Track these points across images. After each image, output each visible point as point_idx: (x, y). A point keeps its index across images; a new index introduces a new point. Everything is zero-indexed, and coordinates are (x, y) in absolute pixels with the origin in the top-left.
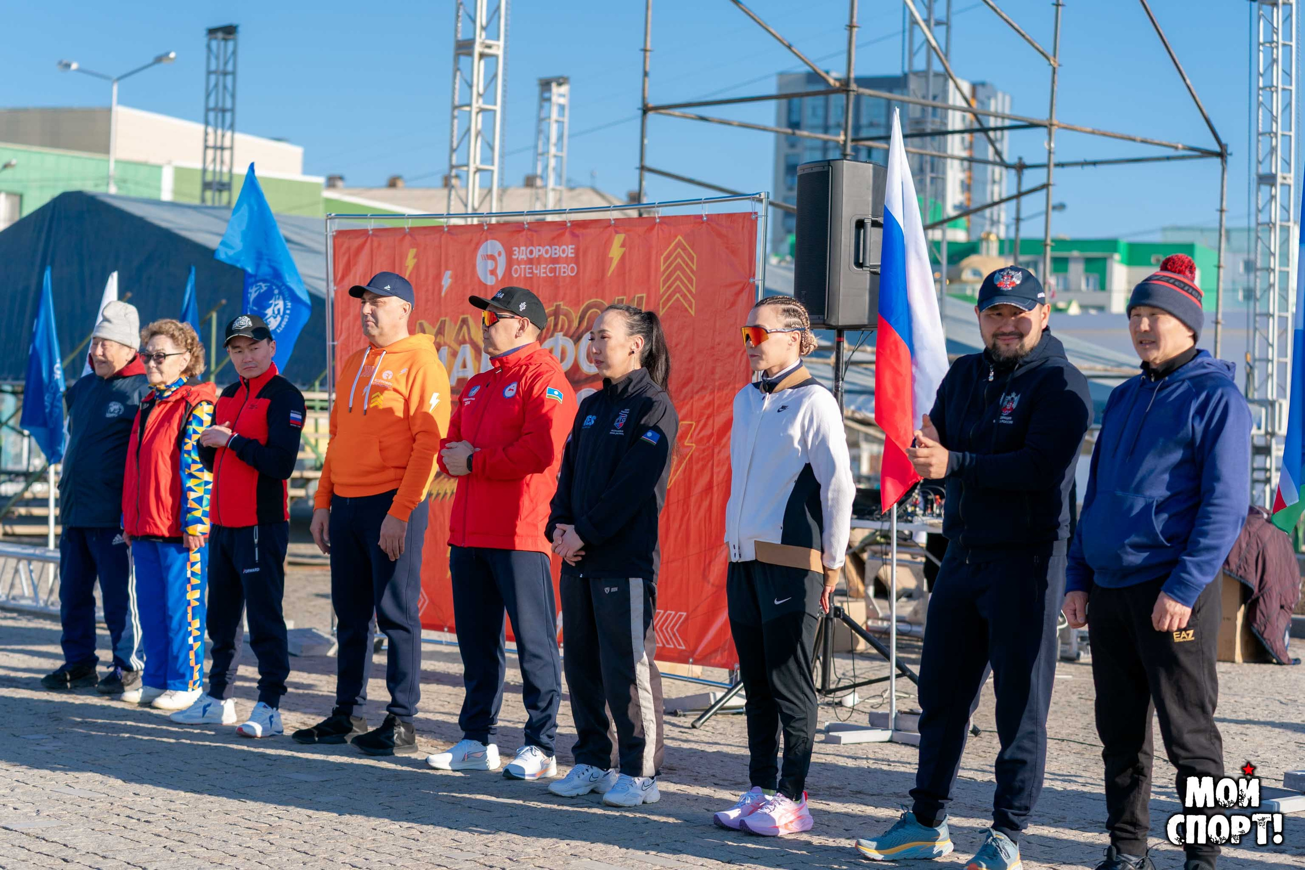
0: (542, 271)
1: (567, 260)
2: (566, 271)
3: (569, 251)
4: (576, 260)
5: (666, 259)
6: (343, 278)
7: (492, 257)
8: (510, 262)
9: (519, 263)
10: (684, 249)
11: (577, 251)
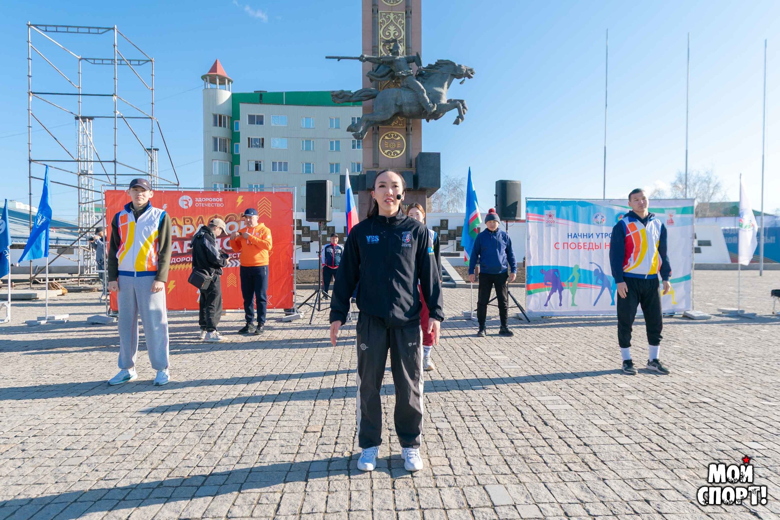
0: (209, 205)
1: (220, 202)
2: (219, 205)
3: (221, 200)
4: (223, 202)
5: (260, 203)
6: (111, 205)
7: (186, 201)
8: (194, 202)
9: (198, 202)
10: (266, 200)
11: (223, 200)
